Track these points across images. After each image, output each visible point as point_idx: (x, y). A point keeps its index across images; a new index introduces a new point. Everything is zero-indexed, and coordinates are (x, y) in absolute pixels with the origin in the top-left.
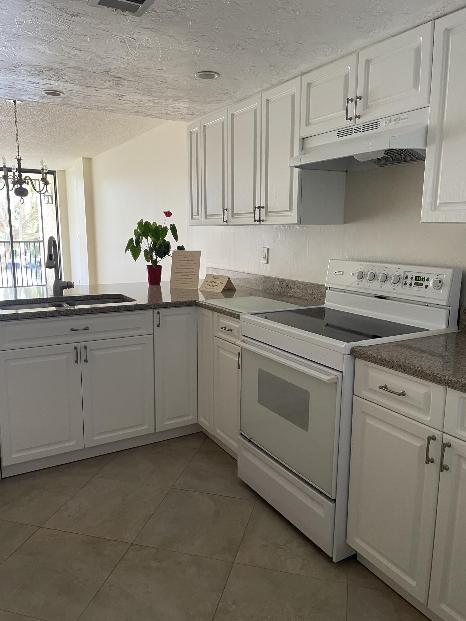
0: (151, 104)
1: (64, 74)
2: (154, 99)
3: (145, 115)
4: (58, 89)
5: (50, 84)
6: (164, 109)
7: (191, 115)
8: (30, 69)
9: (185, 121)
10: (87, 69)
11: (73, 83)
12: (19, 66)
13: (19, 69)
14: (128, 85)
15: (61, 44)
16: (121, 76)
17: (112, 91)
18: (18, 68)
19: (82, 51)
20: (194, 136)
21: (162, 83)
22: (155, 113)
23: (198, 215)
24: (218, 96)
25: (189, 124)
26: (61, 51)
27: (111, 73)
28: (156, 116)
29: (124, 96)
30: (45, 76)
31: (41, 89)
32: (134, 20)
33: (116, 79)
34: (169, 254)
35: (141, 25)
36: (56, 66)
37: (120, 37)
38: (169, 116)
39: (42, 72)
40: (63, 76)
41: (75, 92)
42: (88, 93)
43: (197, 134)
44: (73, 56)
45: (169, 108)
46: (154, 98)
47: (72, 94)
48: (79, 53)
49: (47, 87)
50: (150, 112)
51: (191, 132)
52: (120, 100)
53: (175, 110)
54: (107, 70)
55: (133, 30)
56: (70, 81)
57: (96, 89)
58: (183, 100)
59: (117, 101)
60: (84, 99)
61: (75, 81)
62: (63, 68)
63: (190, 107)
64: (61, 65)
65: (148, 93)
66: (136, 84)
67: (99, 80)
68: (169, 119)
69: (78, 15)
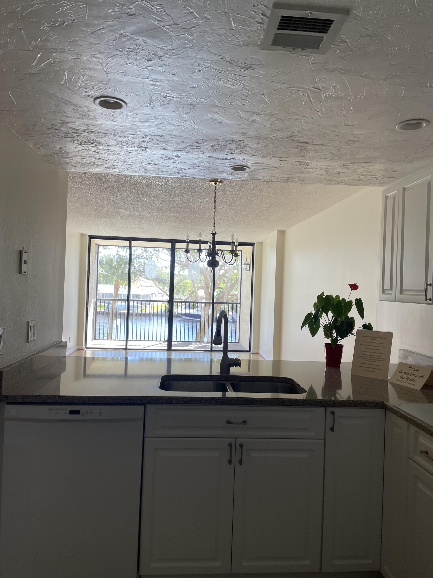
0: (340, 169)
1: (246, 146)
2: (344, 164)
3: (333, 183)
4: (243, 163)
5: (235, 159)
6: (356, 174)
7: (388, 178)
8: (213, 144)
9: (379, 186)
10: (269, 137)
11: (256, 155)
12: (203, 142)
13: (203, 146)
14: (314, 150)
15: (238, 110)
16: (305, 140)
17: (297, 159)
18: (201, 144)
19: (261, 115)
20: (390, 202)
21: (353, 143)
22: (345, 179)
23: (391, 288)
24: (424, 151)
25: (384, 188)
26: (239, 118)
27: (294, 138)
28: (346, 183)
29: (310, 164)
30: (228, 150)
31: (226, 165)
32: (317, 61)
33: (300, 144)
34: (353, 333)
35: (326, 67)
36: (237, 137)
37: (301, 90)
38: (361, 182)
39: (225, 146)
40: (246, 149)
41: (259, 164)
42: (272, 165)
43: (394, 198)
44: (252, 122)
45: (361, 172)
46: (343, 162)
47: (257, 167)
48: (257, 118)
49: (232, 162)
50: (339, 179)
51: (386, 197)
52: (306, 168)
53: (369, 174)
54: (291, 135)
55: (317, 76)
56: (253, 153)
57: (280, 159)
58: (379, 160)
59: (304, 170)
60: (270, 171)
61: (258, 152)
62: (244, 138)
63: (387, 169)
64: (242, 135)
65: (336, 157)
66: (323, 147)
67: (282, 148)
68: (361, 185)
69: (250, 67)
